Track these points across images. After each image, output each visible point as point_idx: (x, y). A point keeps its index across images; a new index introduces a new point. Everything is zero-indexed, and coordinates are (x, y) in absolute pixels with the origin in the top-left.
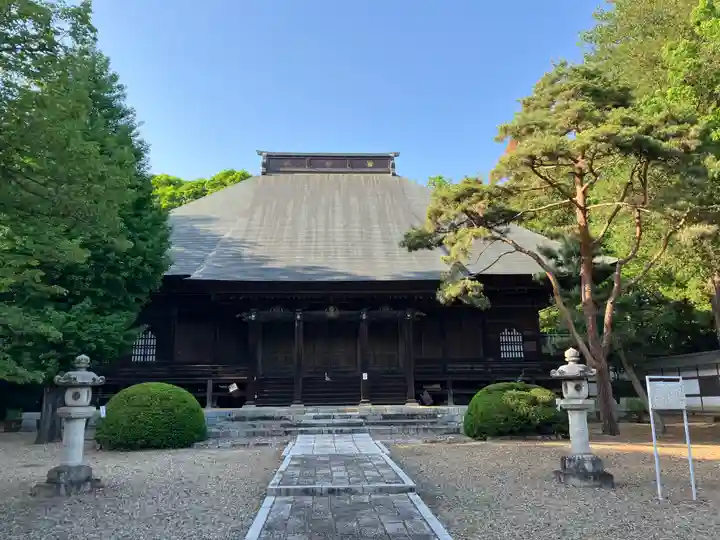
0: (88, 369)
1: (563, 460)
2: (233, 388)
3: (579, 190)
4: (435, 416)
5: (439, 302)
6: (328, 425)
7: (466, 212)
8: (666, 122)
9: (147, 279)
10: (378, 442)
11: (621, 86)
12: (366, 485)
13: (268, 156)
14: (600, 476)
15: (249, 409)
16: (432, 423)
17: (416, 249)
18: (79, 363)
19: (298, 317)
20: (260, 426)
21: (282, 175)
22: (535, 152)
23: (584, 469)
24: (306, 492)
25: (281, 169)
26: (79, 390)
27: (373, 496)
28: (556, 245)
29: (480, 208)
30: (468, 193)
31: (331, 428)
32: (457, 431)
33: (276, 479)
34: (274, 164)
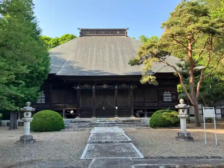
0: (30, 106)
1: (178, 133)
2: (72, 112)
3: (190, 44)
4: (140, 121)
5: (141, 83)
6: (105, 124)
7: (151, 52)
8: (218, 22)
9: (43, 76)
10: (121, 129)
11: (204, 8)
12: (117, 140)
13: (81, 30)
14: (189, 138)
15: (78, 119)
16: (139, 123)
17: (134, 65)
18: (28, 104)
19: (94, 88)
20: (82, 124)
21: (86, 37)
22: (173, 33)
23: (184, 136)
24: (99, 142)
25: (86, 35)
26: (28, 112)
27: (119, 144)
28: (183, 63)
29: (155, 51)
30: (151, 46)
31: (105, 125)
32: (147, 126)
33: (89, 139)
34: (84, 33)
